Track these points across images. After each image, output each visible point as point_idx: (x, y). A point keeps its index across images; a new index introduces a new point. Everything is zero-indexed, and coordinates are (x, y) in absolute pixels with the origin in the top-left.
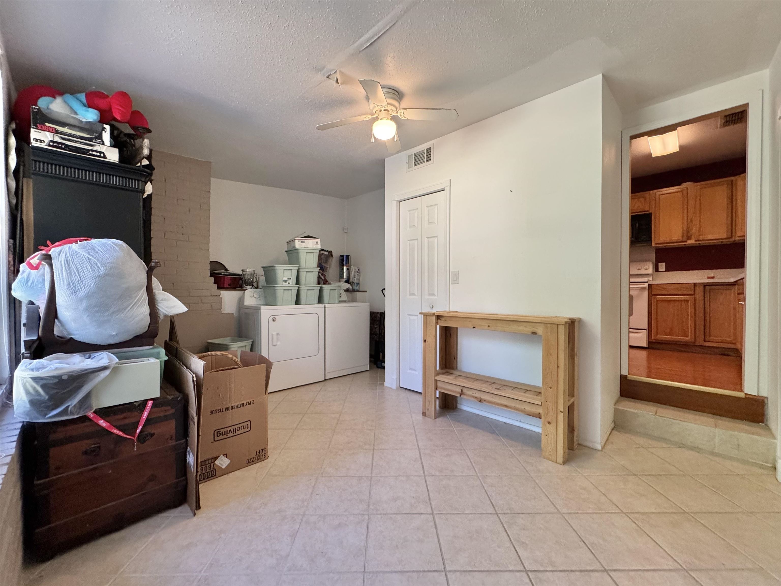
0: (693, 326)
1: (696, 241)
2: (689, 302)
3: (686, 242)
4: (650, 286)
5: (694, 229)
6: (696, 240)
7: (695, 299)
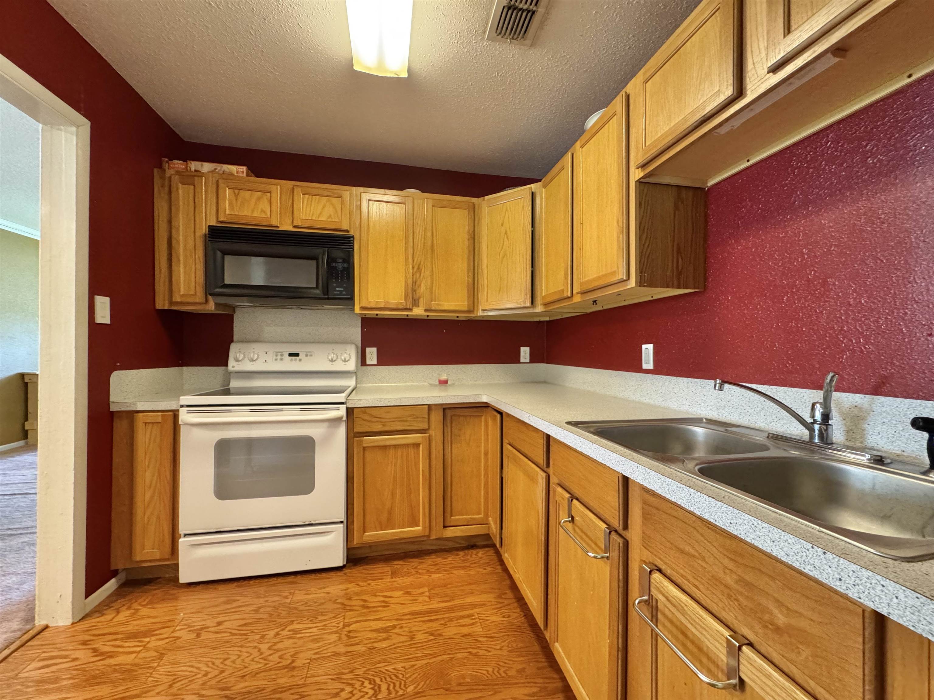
0: (427, 500)
1: (426, 310)
2: (421, 446)
3: (410, 310)
4: (350, 411)
5: (422, 285)
6: (427, 308)
7: (429, 438)
